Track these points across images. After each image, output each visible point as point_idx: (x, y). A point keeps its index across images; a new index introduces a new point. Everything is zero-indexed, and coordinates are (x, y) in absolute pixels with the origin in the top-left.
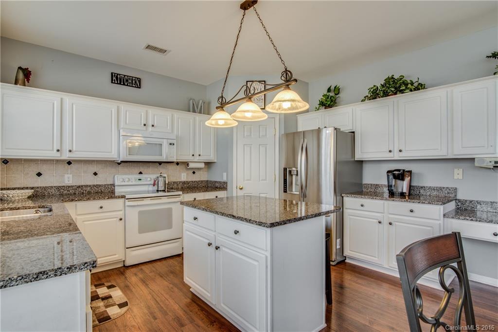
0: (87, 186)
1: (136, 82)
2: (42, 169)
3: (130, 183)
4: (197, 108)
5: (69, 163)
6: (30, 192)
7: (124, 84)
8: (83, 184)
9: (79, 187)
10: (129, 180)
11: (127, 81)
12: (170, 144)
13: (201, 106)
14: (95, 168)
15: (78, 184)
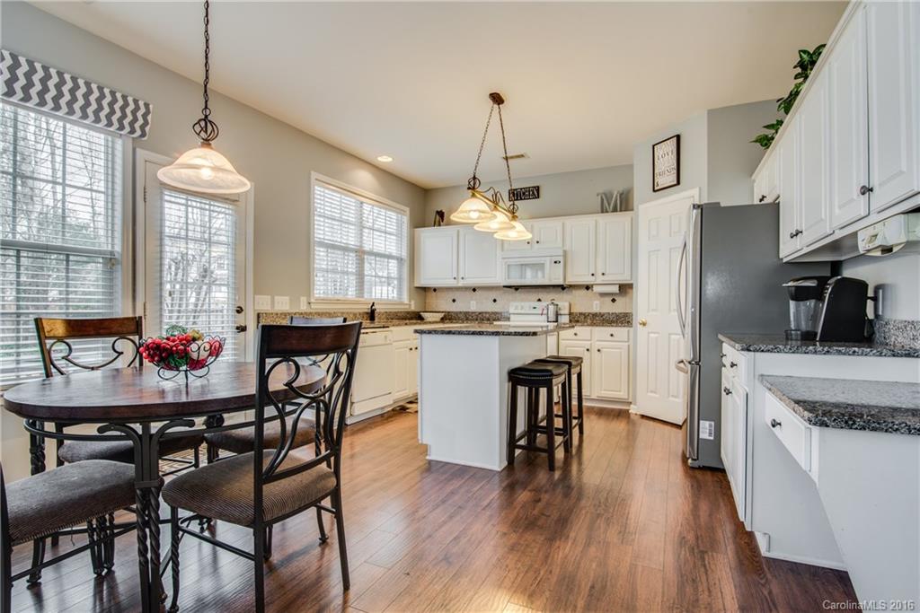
0: (486, 313)
1: (533, 193)
2: (456, 295)
3: (523, 312)
4: (609, 204)
5: (474, 290)
6: (442, 315)
7: (521, 199)
8: (483, 311)
9: (480, 313)
10: (522, 308)
11: (524, 194)
12: (555, 262)
13: (616, 200)
14: (493, 295)
15: (480, 311)
